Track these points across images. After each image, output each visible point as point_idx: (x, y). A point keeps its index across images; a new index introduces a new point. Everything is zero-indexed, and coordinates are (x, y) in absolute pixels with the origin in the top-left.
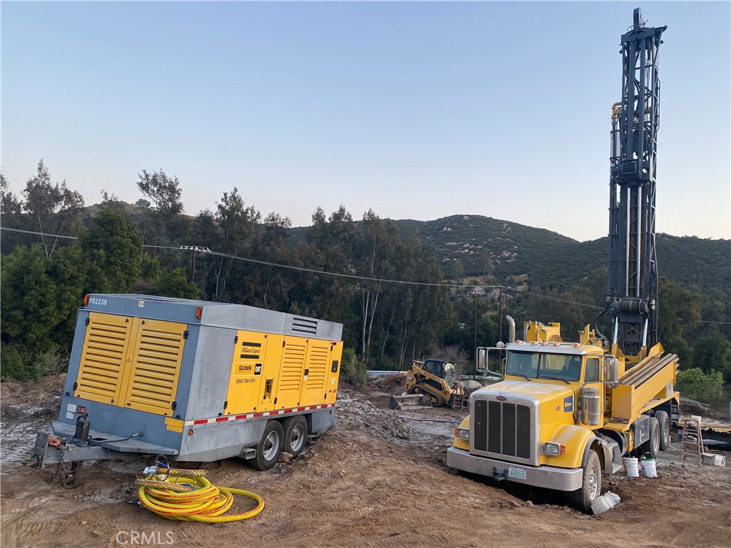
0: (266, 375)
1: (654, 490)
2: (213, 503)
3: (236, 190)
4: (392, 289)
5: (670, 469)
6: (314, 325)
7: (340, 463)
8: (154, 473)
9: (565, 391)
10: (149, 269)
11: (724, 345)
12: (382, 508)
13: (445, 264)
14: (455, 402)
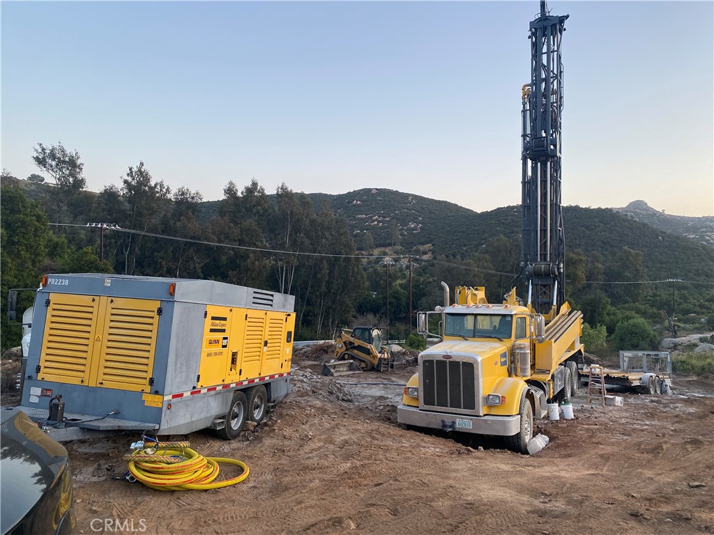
0: (232, 348)
1: (574, 429)
2: (203, 472)
3: (142, 164)
4: (308, 262)
5: (582, 411)
6: (271, 298)
7: (303, 427)
8: (141, 448)
9: (500, 347)
10: (55, 248)
11: (605, 302)
12: (359, 463)
13: (356, 236)
14: (382, 365)
